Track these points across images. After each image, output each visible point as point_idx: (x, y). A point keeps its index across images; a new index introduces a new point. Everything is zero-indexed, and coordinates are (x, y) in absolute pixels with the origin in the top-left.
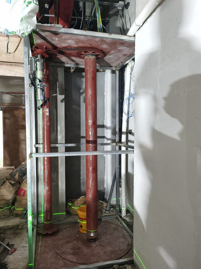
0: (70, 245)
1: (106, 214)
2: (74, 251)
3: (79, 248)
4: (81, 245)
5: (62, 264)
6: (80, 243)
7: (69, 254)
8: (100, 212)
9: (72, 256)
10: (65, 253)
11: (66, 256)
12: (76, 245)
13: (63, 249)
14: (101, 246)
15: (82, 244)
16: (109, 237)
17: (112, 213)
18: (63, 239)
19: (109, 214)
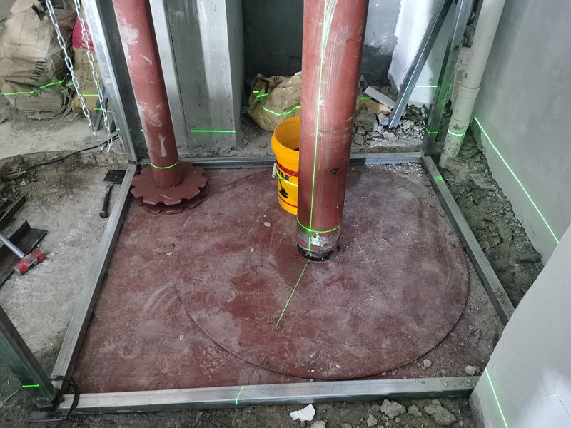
0: (233, 263)
1: (382, 143)
2: (242, 293)
3: (261, 284)
4: (273, 266)
5: (186, 350)
6: (270, 258)
7: (217, 309)
8: (363, 131)
9: (228, 316)
10: (207, 299)
11: (207, 315)
12: (254, 268)
13: (204, 280)
14: (345, 286)
15: (275, 264)
16: (381, 245)
17: (406, 141)
18: (212, 230)
19: (395, 145)
